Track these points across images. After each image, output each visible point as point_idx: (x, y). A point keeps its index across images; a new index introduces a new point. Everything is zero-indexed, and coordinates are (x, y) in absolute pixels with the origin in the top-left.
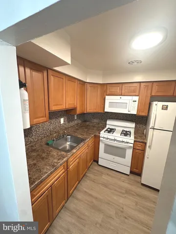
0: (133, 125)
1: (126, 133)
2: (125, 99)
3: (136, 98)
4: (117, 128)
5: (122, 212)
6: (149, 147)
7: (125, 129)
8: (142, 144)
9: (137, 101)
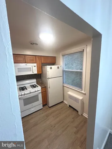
0: (35, 80)
1: (33, 86)
2: (29, 65)
3: (35, 64)
4: (26, 86)
5: (52, 126)
6: (49, 87)
7: (32, 84)
8: (44, 88)
9: (36, 66)
